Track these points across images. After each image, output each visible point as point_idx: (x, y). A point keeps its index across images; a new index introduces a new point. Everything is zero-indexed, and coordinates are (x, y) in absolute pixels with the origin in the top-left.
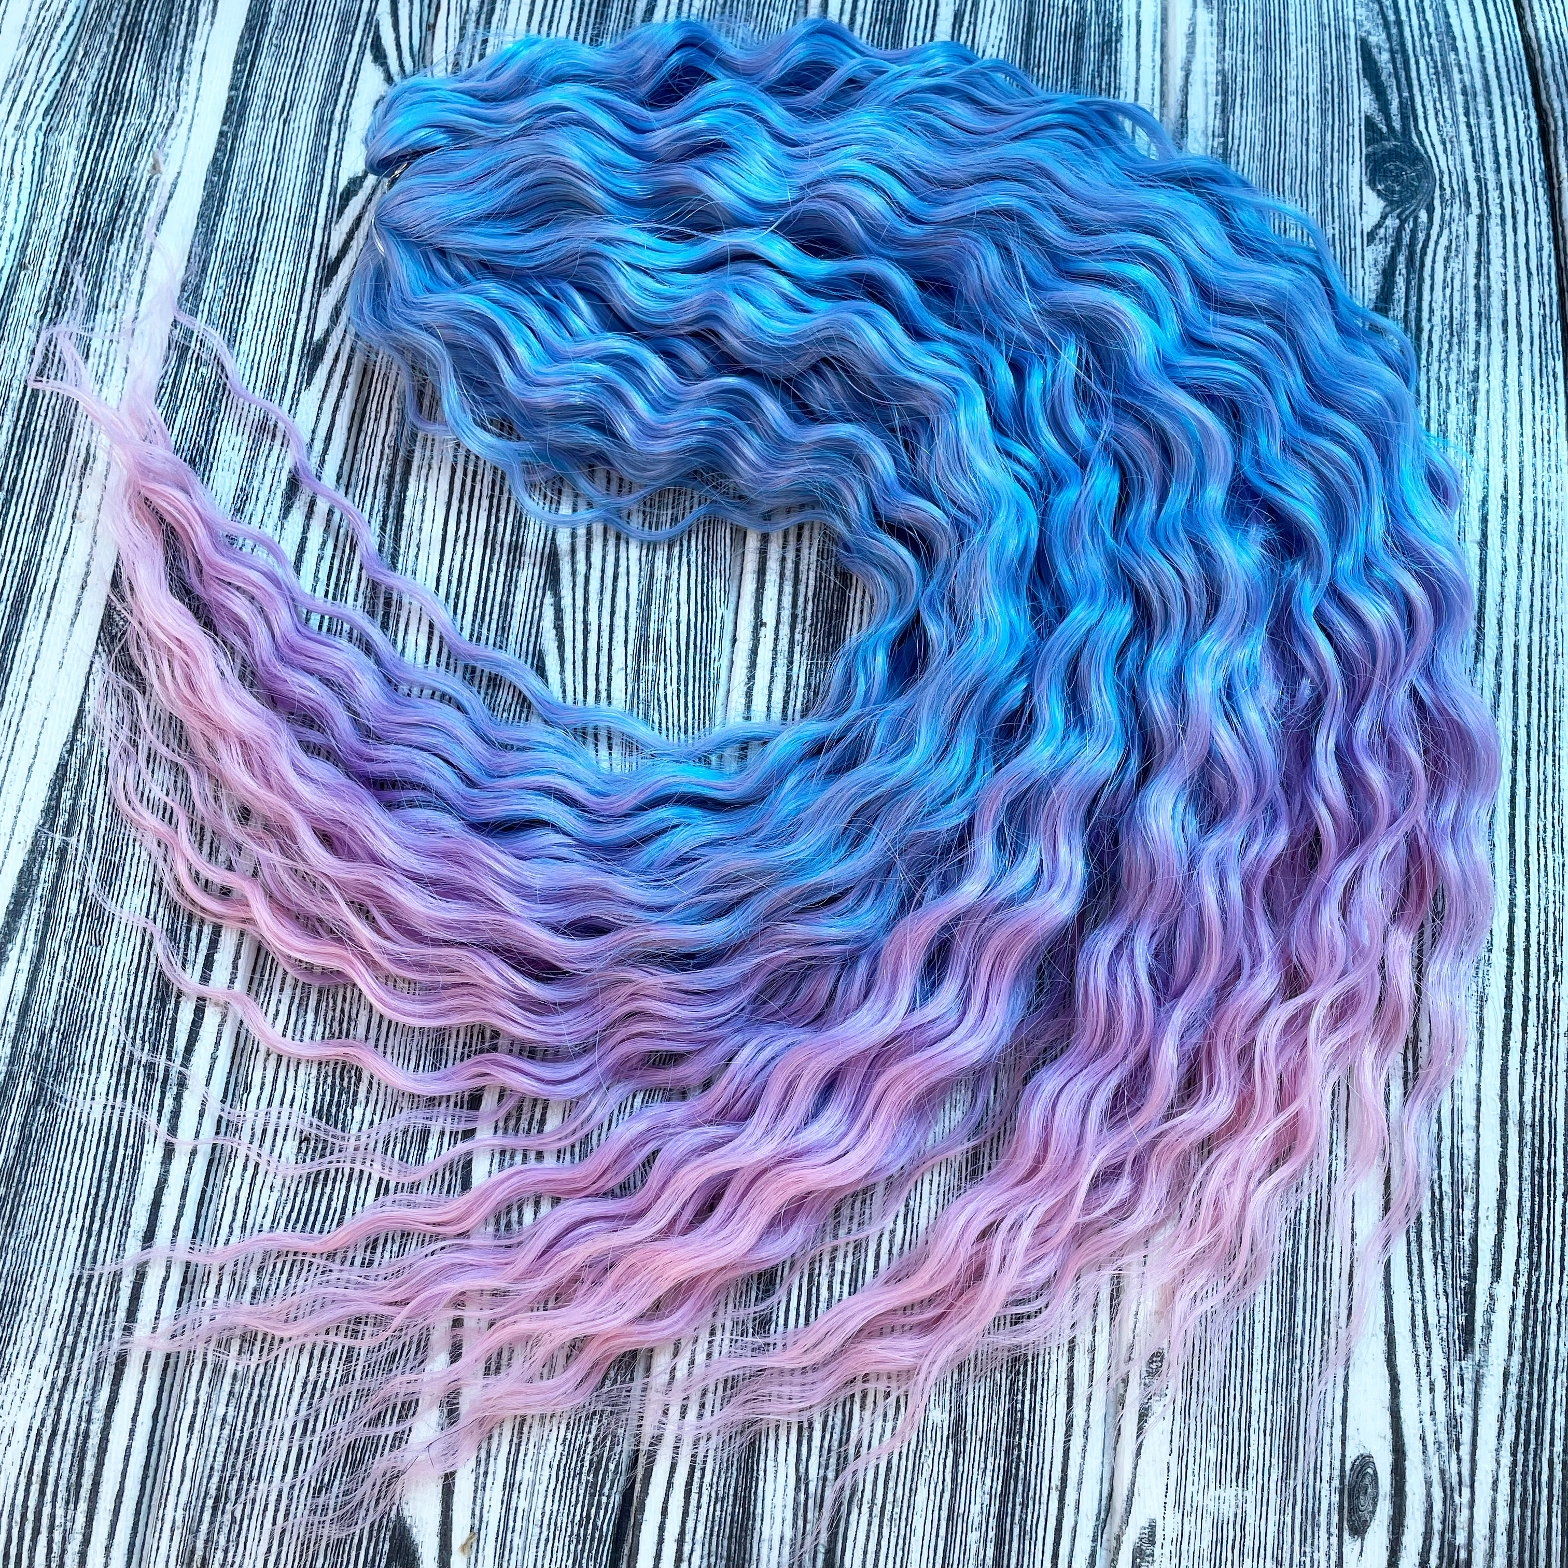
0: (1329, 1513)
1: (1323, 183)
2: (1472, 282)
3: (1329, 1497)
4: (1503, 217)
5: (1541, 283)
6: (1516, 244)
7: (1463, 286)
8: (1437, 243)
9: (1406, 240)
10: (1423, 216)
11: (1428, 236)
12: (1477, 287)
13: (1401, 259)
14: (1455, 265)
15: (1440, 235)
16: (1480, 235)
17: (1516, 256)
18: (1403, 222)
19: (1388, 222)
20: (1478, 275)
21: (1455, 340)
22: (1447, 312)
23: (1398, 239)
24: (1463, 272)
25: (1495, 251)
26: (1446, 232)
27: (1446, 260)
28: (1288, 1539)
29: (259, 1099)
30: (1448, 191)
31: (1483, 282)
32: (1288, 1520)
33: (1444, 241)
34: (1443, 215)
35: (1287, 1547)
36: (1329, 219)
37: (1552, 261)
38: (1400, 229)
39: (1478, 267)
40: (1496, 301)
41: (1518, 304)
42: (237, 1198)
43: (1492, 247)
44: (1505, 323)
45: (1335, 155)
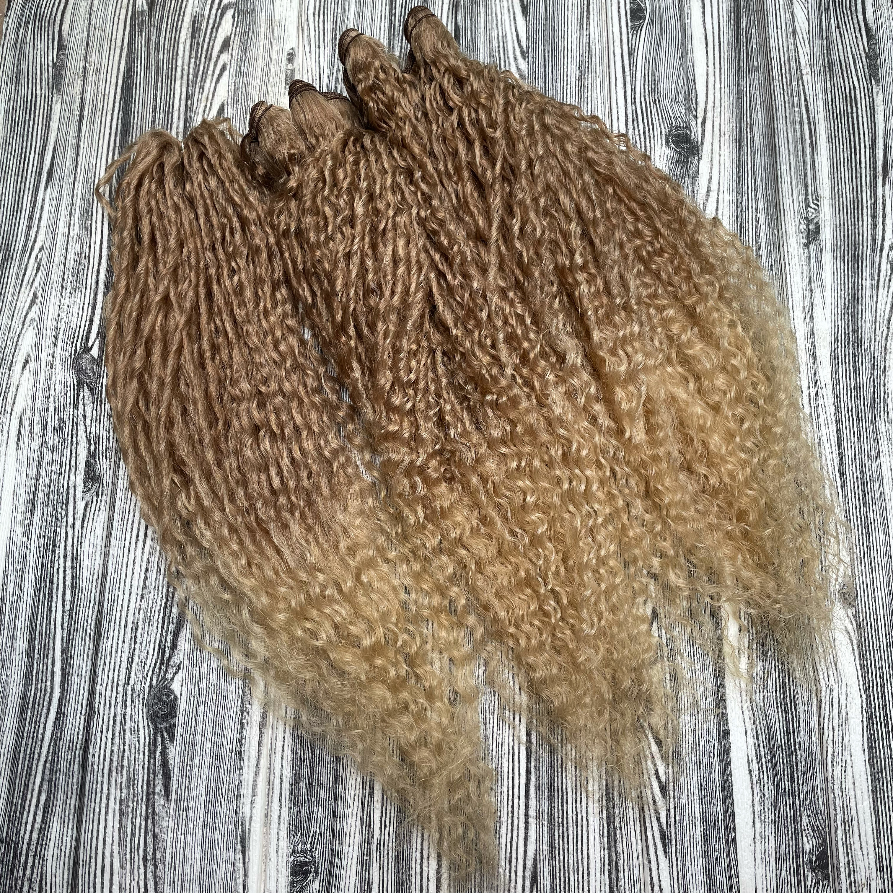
9: (164, 667)
10: (154, 682)
14: (143, 654)
18: (164, 678)
24: (140, 651)
33: (147, 667)
38: (165, 674)
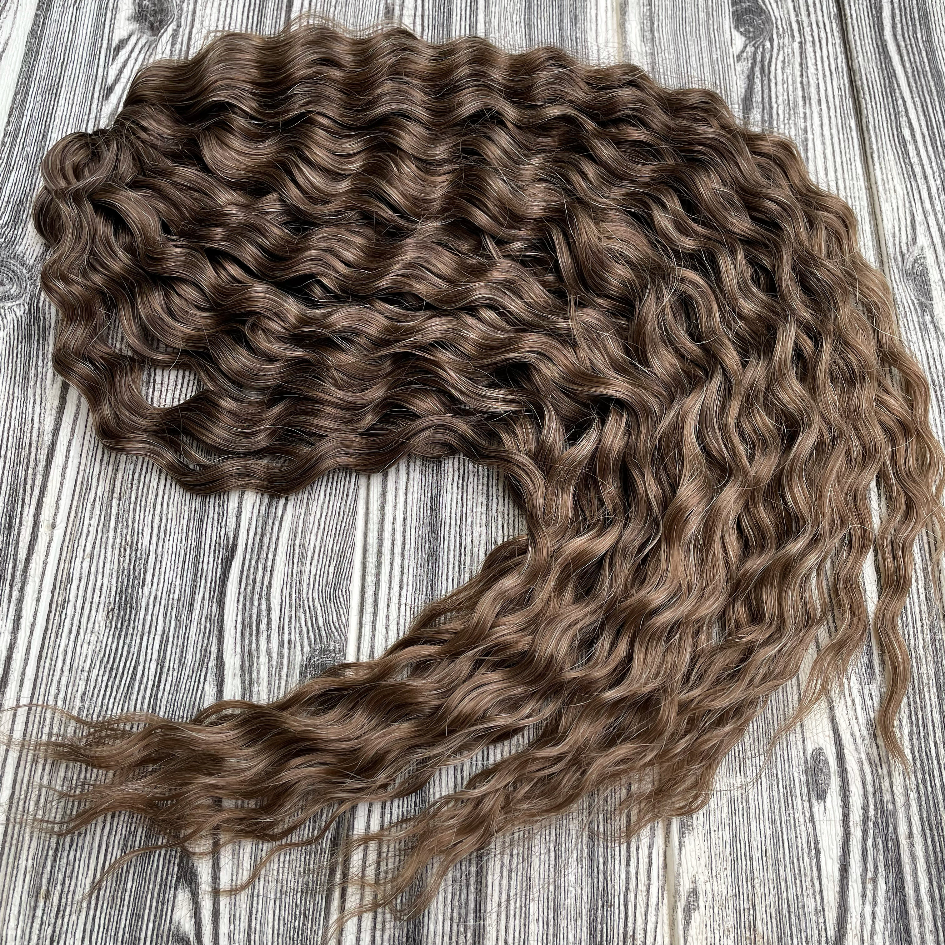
0: (800, 788)
1: (709, 29)
2: (799, 80)
3: (799, 777)
4: (813, 42)
5: (838, 78)
6: (822, 57)
7: (794, 82)
8: (777, 59)
11: (771, 56)
12: (802, 83)
13: (757, 69)
15: (778, 54)
16: (801, 53)
17: (823, 63)
19: (748, 49)
20: (802, 75)
21: (792, 112)
22: (786, 97)
23: (754, 59)
25: (811, 62)
26: (781, 53)
27: (783, 68)
28: (777, 806)
29: (78, 587)
30: (781, 29)
31: (805, 80)
32: (776, 794)
34: (779, 43)
35: (777, 812)
36: (714, 49)
37: (844, 65)
39: (801, 71)
40: (813, 90)
41: (826, 90)
42: (66, 652)
43: (809, 59)
44: (819, 101)
45: (714, 13)
